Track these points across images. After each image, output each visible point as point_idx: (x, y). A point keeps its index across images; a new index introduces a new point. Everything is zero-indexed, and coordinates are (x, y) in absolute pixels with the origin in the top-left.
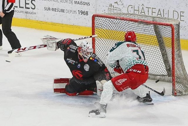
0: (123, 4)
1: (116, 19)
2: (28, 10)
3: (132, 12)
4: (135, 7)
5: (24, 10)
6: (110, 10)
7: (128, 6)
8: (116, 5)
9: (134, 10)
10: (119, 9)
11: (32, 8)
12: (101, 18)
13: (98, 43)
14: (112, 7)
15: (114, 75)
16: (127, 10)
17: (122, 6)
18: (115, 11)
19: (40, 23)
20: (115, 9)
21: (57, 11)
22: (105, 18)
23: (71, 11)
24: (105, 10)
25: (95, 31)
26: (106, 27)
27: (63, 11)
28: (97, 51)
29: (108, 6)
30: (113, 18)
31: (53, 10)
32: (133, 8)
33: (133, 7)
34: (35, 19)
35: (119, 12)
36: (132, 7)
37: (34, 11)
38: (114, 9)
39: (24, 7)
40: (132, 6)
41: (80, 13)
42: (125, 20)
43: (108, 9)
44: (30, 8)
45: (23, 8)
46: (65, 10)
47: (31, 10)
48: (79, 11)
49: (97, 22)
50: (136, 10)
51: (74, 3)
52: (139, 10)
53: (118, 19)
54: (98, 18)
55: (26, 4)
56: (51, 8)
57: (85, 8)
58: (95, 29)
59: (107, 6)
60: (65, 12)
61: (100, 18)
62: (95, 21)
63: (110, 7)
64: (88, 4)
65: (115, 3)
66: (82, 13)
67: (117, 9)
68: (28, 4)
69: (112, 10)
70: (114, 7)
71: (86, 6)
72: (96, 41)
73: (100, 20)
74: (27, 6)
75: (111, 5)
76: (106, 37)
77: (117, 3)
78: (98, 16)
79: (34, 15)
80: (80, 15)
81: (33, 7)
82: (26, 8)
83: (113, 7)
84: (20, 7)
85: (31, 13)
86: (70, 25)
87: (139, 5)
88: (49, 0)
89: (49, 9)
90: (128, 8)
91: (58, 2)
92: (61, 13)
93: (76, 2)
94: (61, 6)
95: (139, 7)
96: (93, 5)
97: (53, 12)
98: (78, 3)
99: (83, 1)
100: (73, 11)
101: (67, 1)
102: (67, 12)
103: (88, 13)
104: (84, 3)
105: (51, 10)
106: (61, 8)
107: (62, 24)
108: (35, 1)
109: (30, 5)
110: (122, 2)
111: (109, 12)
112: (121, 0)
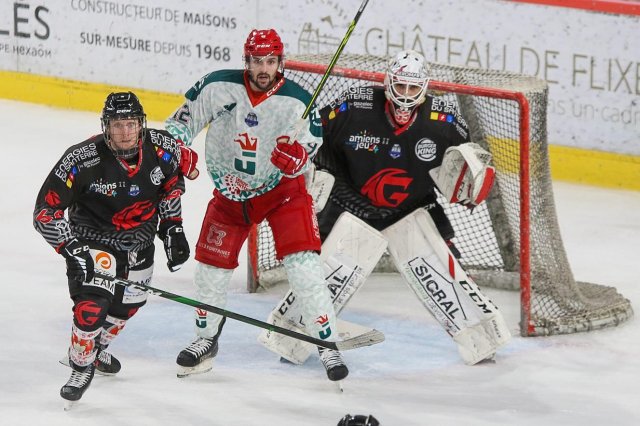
2: (22, 42)
3: (381, 53)
4: (390, 33)
5: (12, 40)
6: (306, 43)
7: (366, 31)
9: (389, 45)
10: (337, 42)
11: (36, 35)
14: (313, 33)
16: (363, 45)
18: (323, 49)
19: (65, 87)
20: (322, 40)
21: (123, 44)
23: (172, 47)
24: (287, 45)
27: (143, 45)
29: (299, 30)
30: (321, 71)
31: (112, 41)
32: (384, 40)
33: (384, 34)
34: (49, 72)
36: (378, 33)
37: (46, 44)
38: (318, 42)
39: (12, 32)
40: (381, 31)
41: (204, 55)
42: (360, 79)
43: (300, 40)
44: (32, 35)
45: (7, 33)
46: (151, 44)
48: (199, 46)
50: (394, 46)
51: (181, 18)
53: (337, 74)
55: (17, 20)
56: (104, 37)
57: (219, 38)
59: (295, 32)
60: (151, 48)
63: (305, 35)
64: (229, 23)
65: (323, 20)
66: (211, 52)
67: (329, 41)
68: (25, 21)
69: (312, 44)
70: (321, 33)
71: (222, 29)
74: (22, 27)
75: (309, 28)
77: (328, 19)
79: (44, 60)
80: (204, 62)
81: (42, 31)
82: (17, 34)
83: (317, 32)
85: (36, 53)
86: (168, 95)
87: (405, 28)
88: (97, 9)
89: (97, 39)
90: (366, 38)
91: (129, 16)
92: (139, 53)
93: (187, 17)
94: (139, 29)
95: (403, 35)
96: (246, 26)
97: (112, 51)
98: (197, 20)
99: (213, 13)
100: (178, 48)
101: (157, 12)
102: (158, 49)
103: (230, 53)
104: (217, 21)
105: (104, 44)
106: (137, 35)
107: (142, 90)
108: (47, 10)
109: (31, 26)
110: (345, 17)
111: (303, 51)
112: (342, 11)
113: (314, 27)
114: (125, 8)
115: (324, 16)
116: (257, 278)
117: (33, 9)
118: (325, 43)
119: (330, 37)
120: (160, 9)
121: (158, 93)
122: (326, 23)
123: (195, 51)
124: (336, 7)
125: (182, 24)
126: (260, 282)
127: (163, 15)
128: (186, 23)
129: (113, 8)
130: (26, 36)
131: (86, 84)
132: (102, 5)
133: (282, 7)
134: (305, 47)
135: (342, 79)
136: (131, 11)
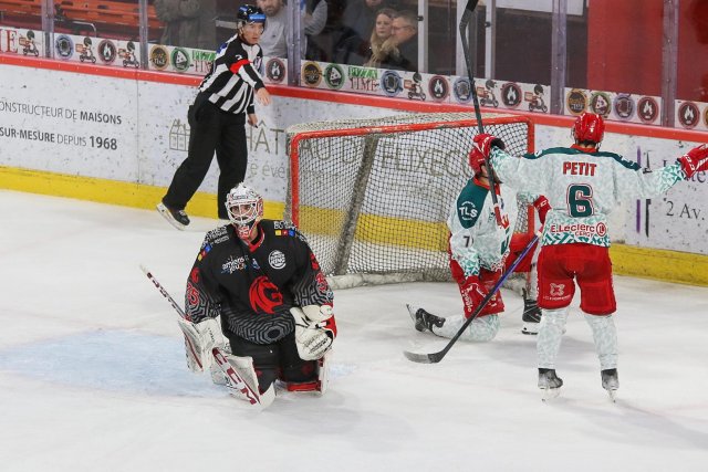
6: (176, 135)
14: (181, 128)
20: (188, 133)
21: (33, 137)
23: (71, 139)
24: (161, 137)
27: (49, 137)
29: (170, 125)
31: (25, 134)
38: (185, 135)
41: (96, 145)
43: (171, 133)
46: (56, 136)
48: (92, 138)
51: (78, 116)
52: (251, 138)
56: (18, 131)
57: (108, 131)
59: (167, 127)
60: (55, 139)
63: (175, 129)
64: (116, 120)
66: (102, 143)
69: (180, 136)
70: (187, 128)
71: (110, 125)
75: (178, 124)
80: (97, 150)
83: (184, 126)
86: (68, 176)
88: (13, 109)
89: (13, 132)
91: (38, 114)
92: (45, 143)
93: (83, 115)
94: (45, 124)
96: (129, 123)
97: (24, 141)
98: (91, 117)
99: (103, 112)
100: (76, 139)
101: (59, 112)
102: (60, 140)
103: (117, 144)
104: (106, 118)
105: (18, 136)
106: (44, 129)
107: (48, 173)
113: (182, 123)
114: (34, 108)
120: (61, 109)
121: (61, 175)
123: (89, 141)
125: (79, 121)
127: (64, 113)
128: (82, 120)
129: (25, 108)
131: (5, 168)
132: (17, 106)
133: (157, 107)
134: (175, 138)
136: (39, 111)
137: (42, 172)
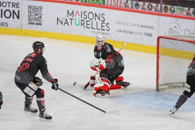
0: (181, 28)
1: (177, 40)
2: (103, 31)
3: (188, 35)
4: (191, 31)
5: (101, 31)
6: (170, 33)
7: (185, 30)
8: (175, 29)
9: (190, 33)
10: (177, 32)
11: (107, 30)
12: (165, 40)
13: (161, 59)
14: (172, 30)
15: (174, 85)
16: (184, 33)
17: (180, 30)
18: (174, 34)
19: (113, 42)
20: (174, 32)
21: (127, 32)
22: (168, 39)
23: (138, 33)
24: (166, 33)
25: (160, 49)
26: (168, 47)
27: (131, 33)
28: (161, 65)
29: (169, 29)
30: (175, 39)
31: (124, 31)
32: (189, 32)
33: (189, 31)
34: (109, 38)
35: (178, 34)
36: (188, 31)
37: (109, 32)
38: (173, 32)
39: (101, 29)
40: (188, 30)
41: (146, 35)
42: (184, 41)
43: (169, 32)
44: (106, 30)
45: (99, 29)
46: (133, 32)
47: (106, 31)
48: (145, 33)
49: (161, 42)
50: (191, 33)
51: (141, 26)
52: (193, 34)
53: (179, 40)
54: (162, 39)
55: (102, 26)
56: (122, 30)
57: (149, 31)
58: (160, 48)
59: (168, 30)
60: (133, 33)
61: (163, 39)
62: (160, 42)
63: (170, 31)
64: (152, 28)
65: (174, 27)
66: (147, 34)
67: (176, 32)
68: (104, 26)
69: (172, 33)
70: (174, 30)
71: (150, 29)
72: (160, 58)
73: (164, 41)
74: (103, 28)
75: (171, 29)
76: (168, 55)
77: (175, 27)
78: (162, 37)
79: (108, 36)
80: (146, 37)
81: (108, 29)
82: (102, 30)
83: (173, 30)
84: (97, 29)
85: (106, 34)
86: (137, 44)
87: (194, 29)
88: (121, 24)
89: (121, 31)
90: (185, 32)
91: (128, 26)
92: (131, 35)
93: (142, 26)
94: (130, 29)
95: (194, 31)
96: (156, 29)
97: (124, 34)
98: (144, 27)
99: (148, 25)
100: (140, 33)
101: (135, 25)
102: (135, 33)
103: (152, 35)
104: (149, 27)
105: (122, 32)
106: (130, 30)
107: (131, 43)
108: (109, 24)
109: (105, 28)
110: (180, 27)
111: (169, 35)
112: (179, 25)
113: (172, 29)
114: (127, 24)
115: (175, 26)
116: (158, 88)
117: (106, 24)
118: (175, 33)
119: (176, 31)
120: (136, 24)
121: (135, 44)
122: (175, 28)
123: (144, 34)
124: (178, 24)
125: (141, 28)
126: (159, 89)
127: (136, 25)
128: (142, 28)
129: (125, 24)
130: (104, 30)
131: (118, 42)
132: (122, 23)
133: (165, 24)
134: (170, 34)
135: (180, 41)
136: (129, 25)
137: (129, 43)
